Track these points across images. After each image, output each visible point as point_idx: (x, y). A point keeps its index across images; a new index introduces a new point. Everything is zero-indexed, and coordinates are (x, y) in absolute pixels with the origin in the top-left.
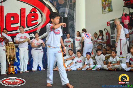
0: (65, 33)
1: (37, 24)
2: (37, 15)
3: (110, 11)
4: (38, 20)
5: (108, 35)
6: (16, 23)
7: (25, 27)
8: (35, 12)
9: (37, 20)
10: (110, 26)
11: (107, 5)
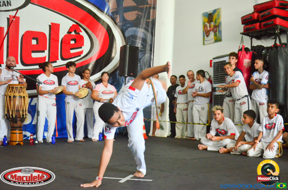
0: (131, 76)
1: (82, 56)
2: (82, 38)
3: (218, 40)
4: (83, 47)
6: (41, 50)
7: (58, 59)
8: (78, 32)
9: (81, 48)
10: (212, 68)
11: (212, 28)
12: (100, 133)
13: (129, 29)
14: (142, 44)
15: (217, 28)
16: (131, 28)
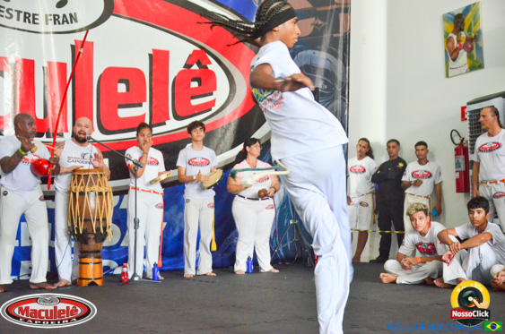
2: (212, 75)
3: (476, 66)
4: (214, 92)
5: (462, 157)
7: (169, 118)
9: (211, 94)
10: (468, 122)
11: (462, 43)
12: (249, 259)
13: (299, 54)
14: (325, 83)
15: (474, 43)
16: (304, 52)
